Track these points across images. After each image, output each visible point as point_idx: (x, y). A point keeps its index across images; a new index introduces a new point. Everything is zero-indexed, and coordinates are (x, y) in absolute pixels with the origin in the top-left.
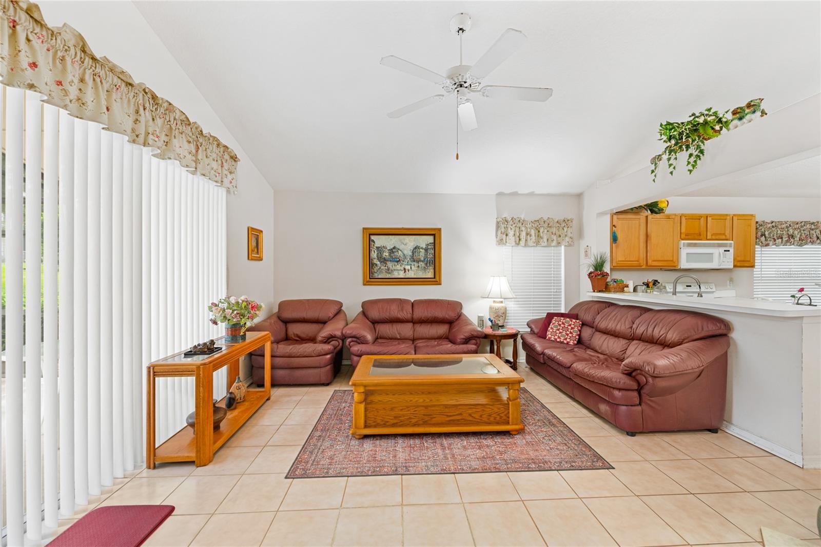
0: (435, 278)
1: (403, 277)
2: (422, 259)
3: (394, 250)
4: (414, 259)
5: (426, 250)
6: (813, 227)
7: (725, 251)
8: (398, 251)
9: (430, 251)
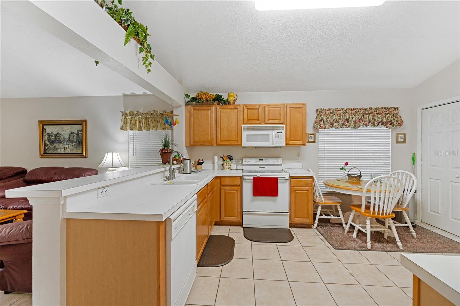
0: (83, 153)
1: (63, 153)
3: (58, 135)
4: (70, 141)
5: (78, 134)
6: (367, 112)
7: (278, 132)
8: (60, 136)
9: (80, 135)
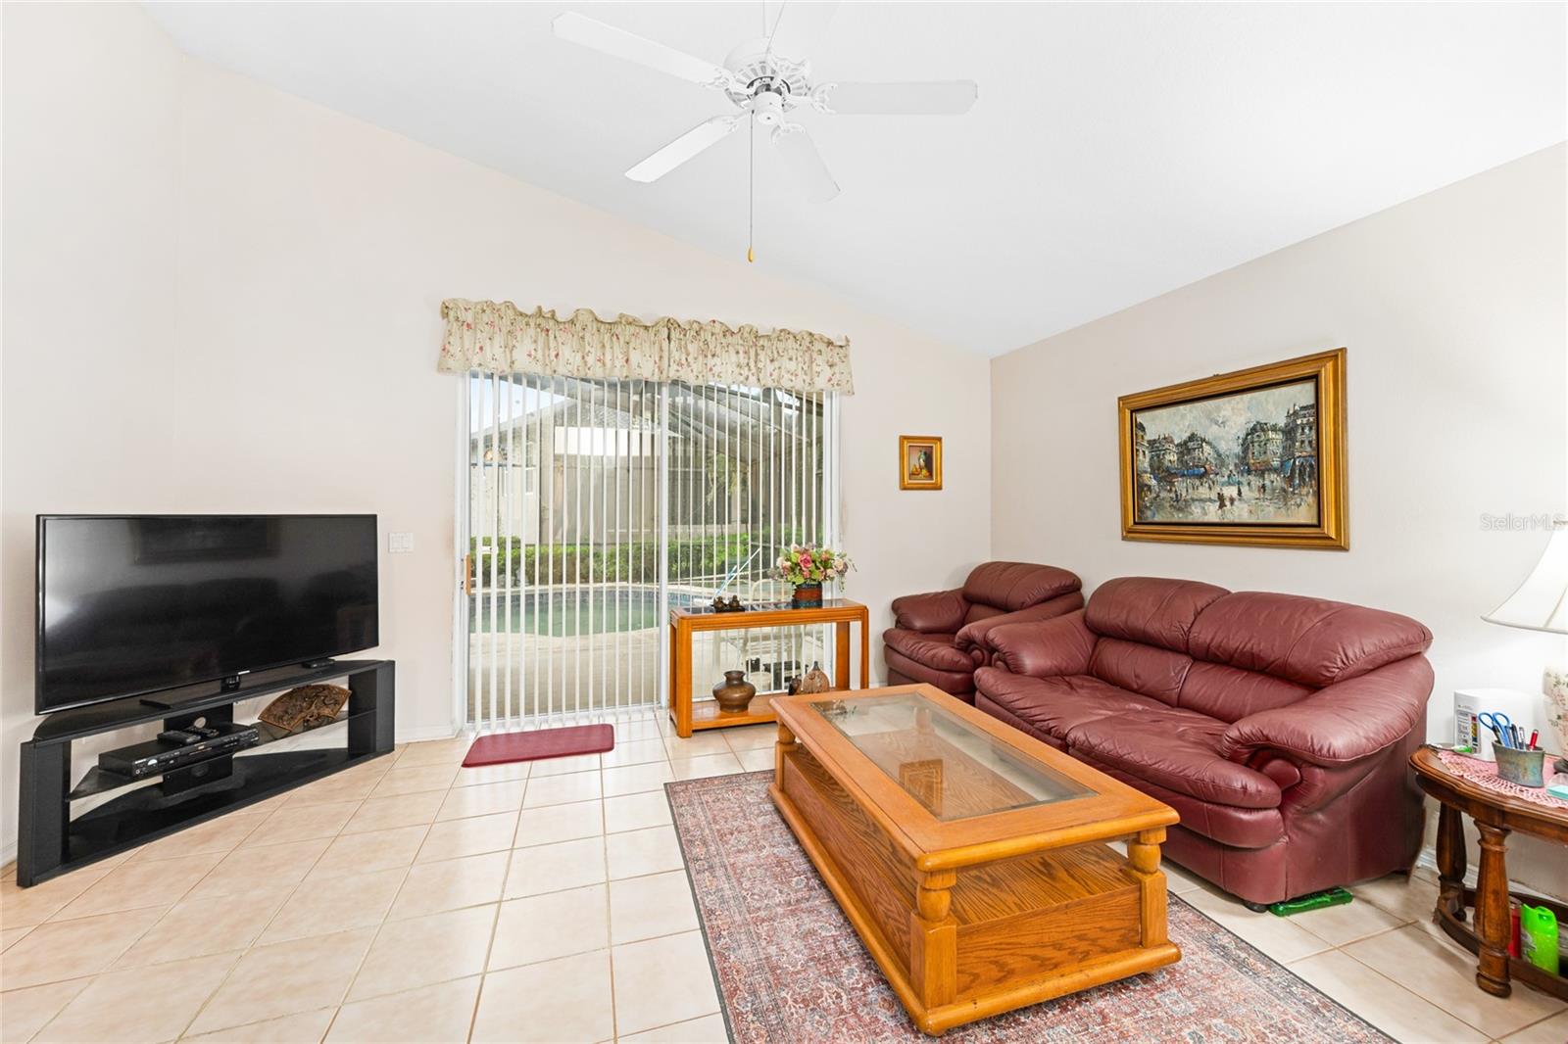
0: (1319, 525)
1: (1216, 520)
2: (1276, 463)
3: (1190, 444)
4: (1248, 467)
5: (1289, 432)
8: (1202, 447)
9: (1303, 433)
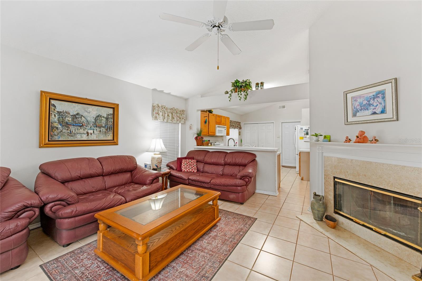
0: (113, 140)
1: (85, 139)
2: (104, 125)
3: (77, 116)
4: (96, 124)
5: (107, 119)
7: (225, 129)
8: (81, 118)
9: (110, 120)
